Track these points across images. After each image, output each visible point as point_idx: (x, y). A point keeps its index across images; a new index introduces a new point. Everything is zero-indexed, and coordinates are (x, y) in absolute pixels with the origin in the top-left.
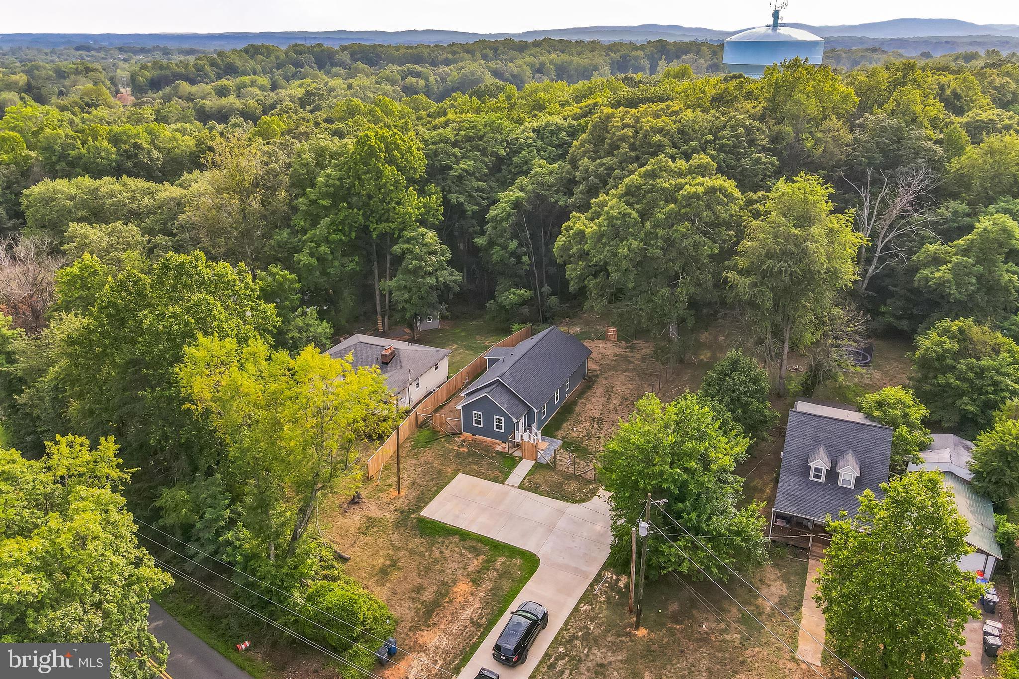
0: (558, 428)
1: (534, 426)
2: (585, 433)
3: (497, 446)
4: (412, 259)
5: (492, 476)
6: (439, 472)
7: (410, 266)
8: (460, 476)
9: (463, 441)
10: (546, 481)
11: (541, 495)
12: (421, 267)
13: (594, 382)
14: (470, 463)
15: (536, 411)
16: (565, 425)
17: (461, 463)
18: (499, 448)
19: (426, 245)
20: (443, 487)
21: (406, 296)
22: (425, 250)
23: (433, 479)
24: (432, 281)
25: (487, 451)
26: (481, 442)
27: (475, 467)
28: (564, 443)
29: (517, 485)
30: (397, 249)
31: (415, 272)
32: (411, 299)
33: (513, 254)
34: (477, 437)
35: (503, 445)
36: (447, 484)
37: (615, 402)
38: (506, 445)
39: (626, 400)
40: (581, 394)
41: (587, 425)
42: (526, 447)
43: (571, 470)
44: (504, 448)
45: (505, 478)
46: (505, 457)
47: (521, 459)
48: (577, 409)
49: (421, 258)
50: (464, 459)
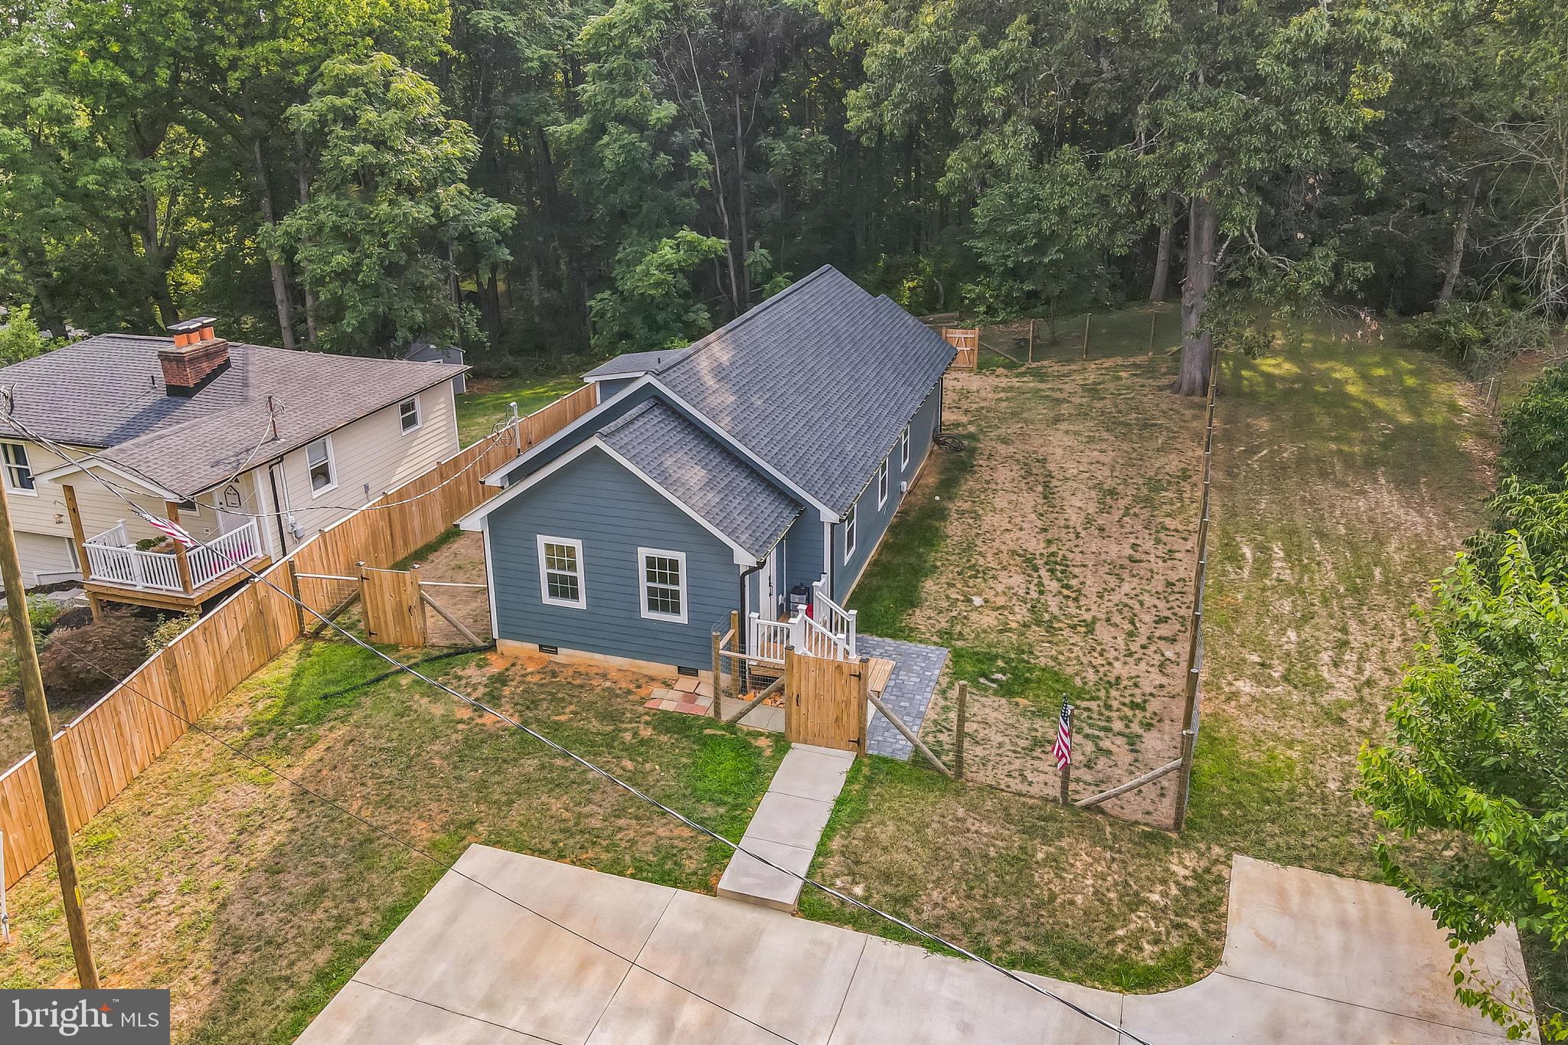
0: (910, 600)
1: (821, 587)
2: (1022, 613)
3: (658, 691)
4: (354, 141)
5: (645, 848)
6: (363, 850)
7: (347, 160)
8: (478, 859)
9: (501, 679)
10: (938, 856)
11: (935, 946)
12: (383, 170)
13: (972, 451)
14: (527, 786)
15: (828, 516)
16: (929, 585)
17: (482, 786)
18: (669, 701)
19: (397, 104)
20: (369, 942)
21: (342, 259)
22: (393, 115)
23: (321, 891)
24: (422, 212)
25: (612, 716)
26: (581, 680)
27: (556, 806)
28: (958, 655)
29: (790, 894)
30: (303, 114)
31: (367, 178)
32: (357, 265)
33: (661, 138)
34: (565, 655)
35: (686, 683)
36: (394, 917)
37: (1077, 504)
38: (704, 684)
39: (1112, 492)
40: (948, 486)
41: (1018, 580)
42: (803, 684)
43: (1044, 780)
44: (691, 697)
45: (720, 857)
46: (704, 742)
47: (782, 743)
48: (954, 528)
49: (380, 143)
50: (499, 764)
